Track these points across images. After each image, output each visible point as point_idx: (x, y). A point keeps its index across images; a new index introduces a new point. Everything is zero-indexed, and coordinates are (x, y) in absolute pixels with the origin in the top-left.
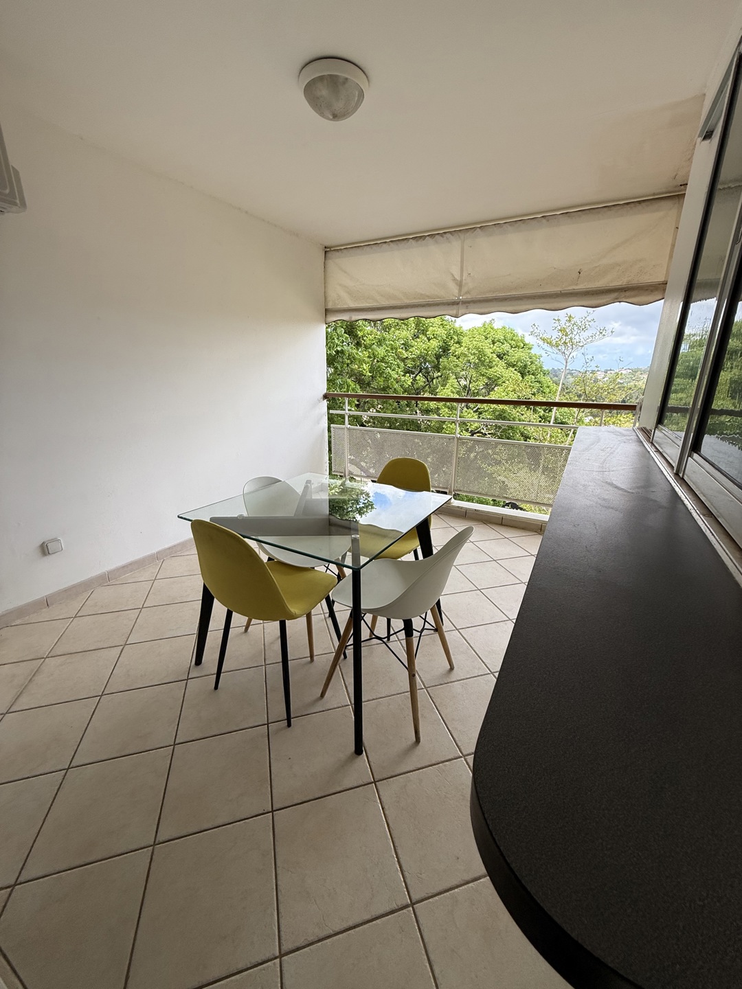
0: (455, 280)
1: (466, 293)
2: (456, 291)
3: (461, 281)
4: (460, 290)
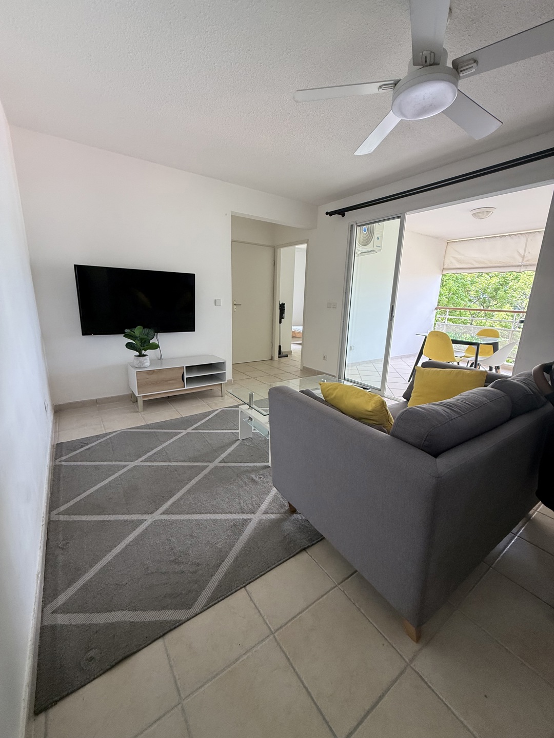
0: (520, 255)
1: (526, 261)
2: (520, 260)
3: (524, 255)
4: (523, 260)
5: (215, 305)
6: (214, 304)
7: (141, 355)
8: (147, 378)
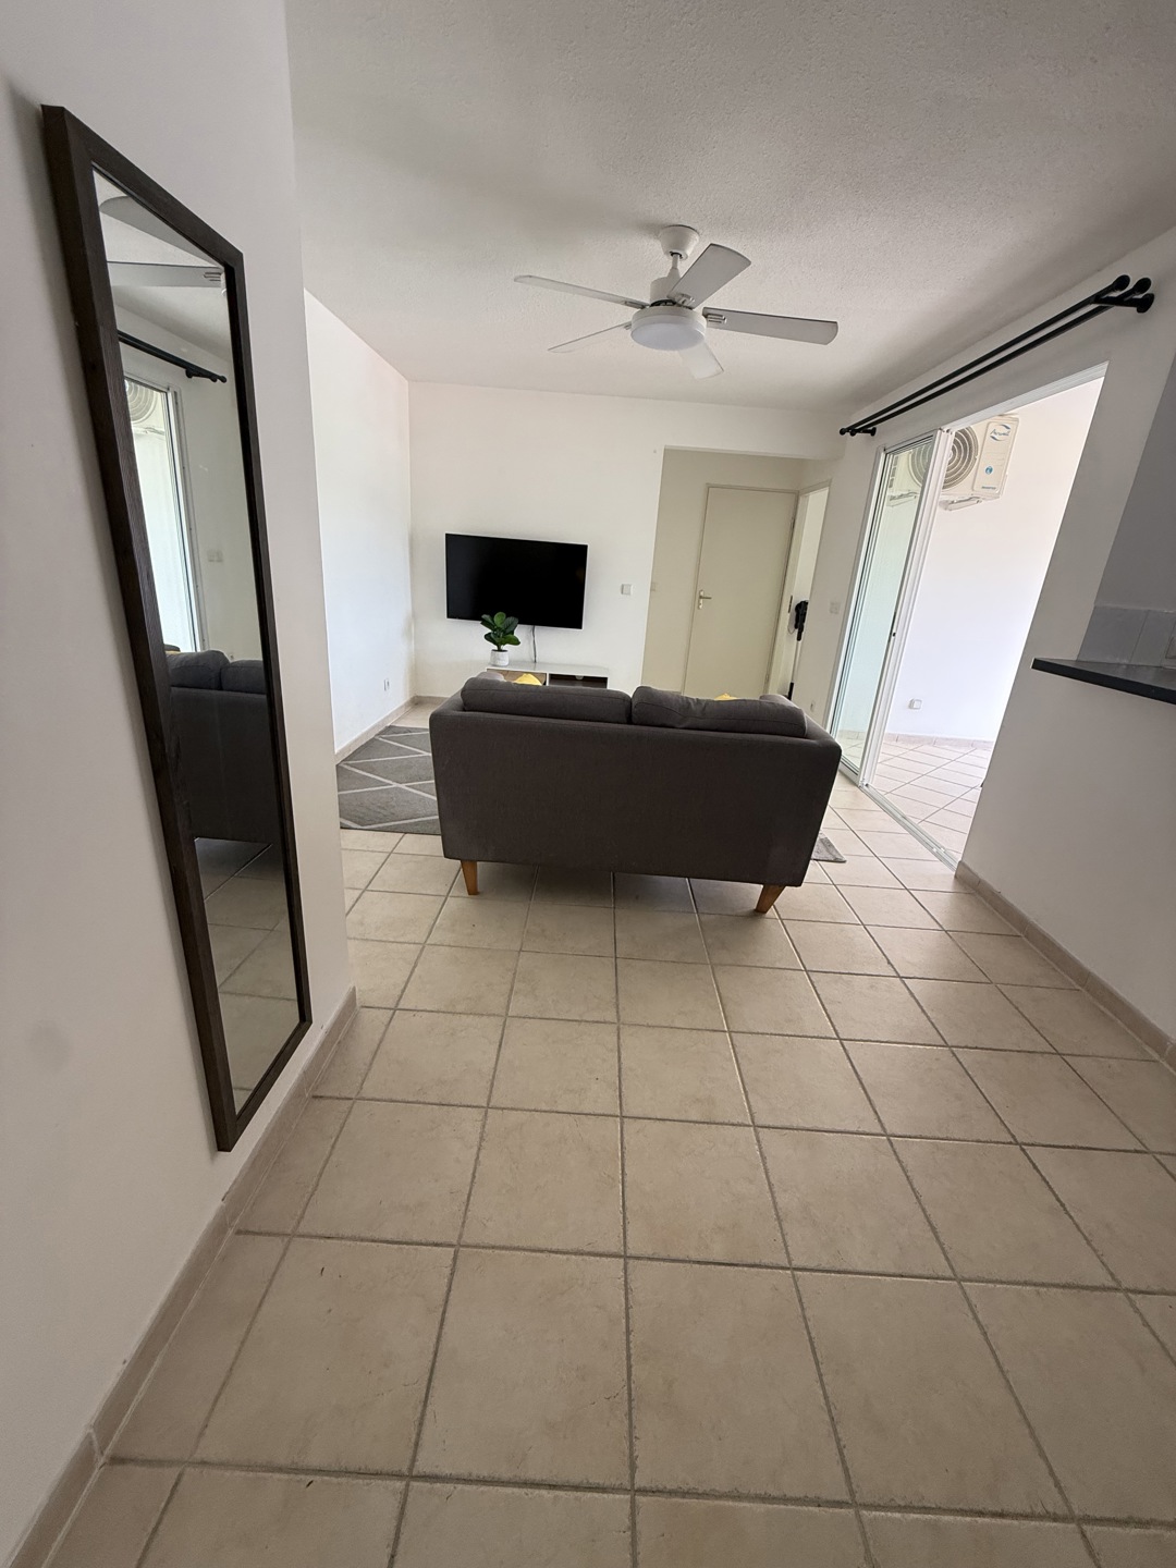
5: (622, 593)
7: (500, 650)
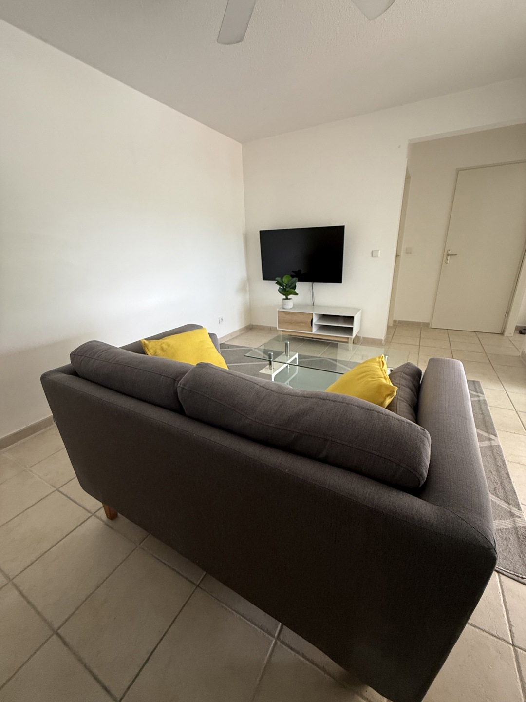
5: (372, 256)
6: (370, 256)
7: (287, 299)
8: (286, 317)
